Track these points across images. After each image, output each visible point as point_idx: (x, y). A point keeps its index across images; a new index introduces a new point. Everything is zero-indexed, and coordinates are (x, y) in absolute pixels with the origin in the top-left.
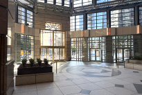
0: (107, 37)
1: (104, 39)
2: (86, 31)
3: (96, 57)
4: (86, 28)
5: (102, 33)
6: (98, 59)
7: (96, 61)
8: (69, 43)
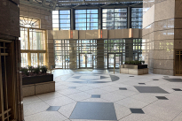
0: (98, 40)
1: (95, 43)
2: (74, 32)
3: (86, 63)
4: (74, 28)
5: (93, 36)
6: (89, 66)
7: (86, 68)
8: (51, 46)
